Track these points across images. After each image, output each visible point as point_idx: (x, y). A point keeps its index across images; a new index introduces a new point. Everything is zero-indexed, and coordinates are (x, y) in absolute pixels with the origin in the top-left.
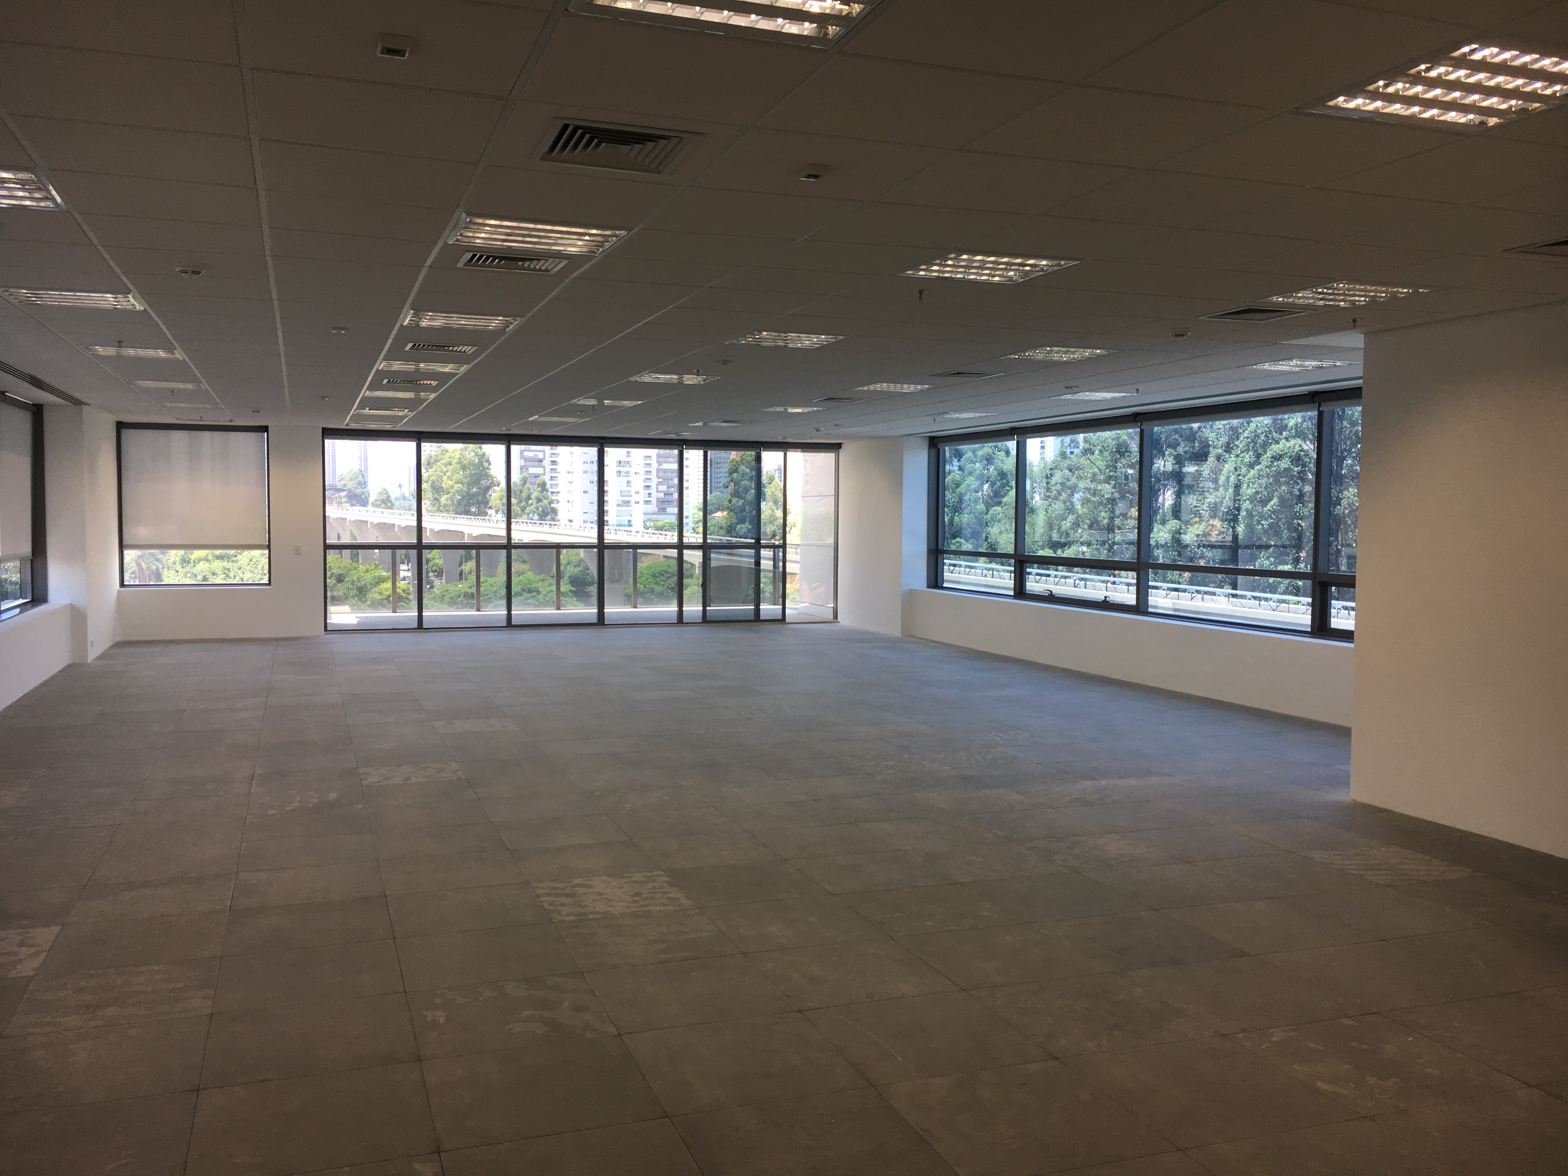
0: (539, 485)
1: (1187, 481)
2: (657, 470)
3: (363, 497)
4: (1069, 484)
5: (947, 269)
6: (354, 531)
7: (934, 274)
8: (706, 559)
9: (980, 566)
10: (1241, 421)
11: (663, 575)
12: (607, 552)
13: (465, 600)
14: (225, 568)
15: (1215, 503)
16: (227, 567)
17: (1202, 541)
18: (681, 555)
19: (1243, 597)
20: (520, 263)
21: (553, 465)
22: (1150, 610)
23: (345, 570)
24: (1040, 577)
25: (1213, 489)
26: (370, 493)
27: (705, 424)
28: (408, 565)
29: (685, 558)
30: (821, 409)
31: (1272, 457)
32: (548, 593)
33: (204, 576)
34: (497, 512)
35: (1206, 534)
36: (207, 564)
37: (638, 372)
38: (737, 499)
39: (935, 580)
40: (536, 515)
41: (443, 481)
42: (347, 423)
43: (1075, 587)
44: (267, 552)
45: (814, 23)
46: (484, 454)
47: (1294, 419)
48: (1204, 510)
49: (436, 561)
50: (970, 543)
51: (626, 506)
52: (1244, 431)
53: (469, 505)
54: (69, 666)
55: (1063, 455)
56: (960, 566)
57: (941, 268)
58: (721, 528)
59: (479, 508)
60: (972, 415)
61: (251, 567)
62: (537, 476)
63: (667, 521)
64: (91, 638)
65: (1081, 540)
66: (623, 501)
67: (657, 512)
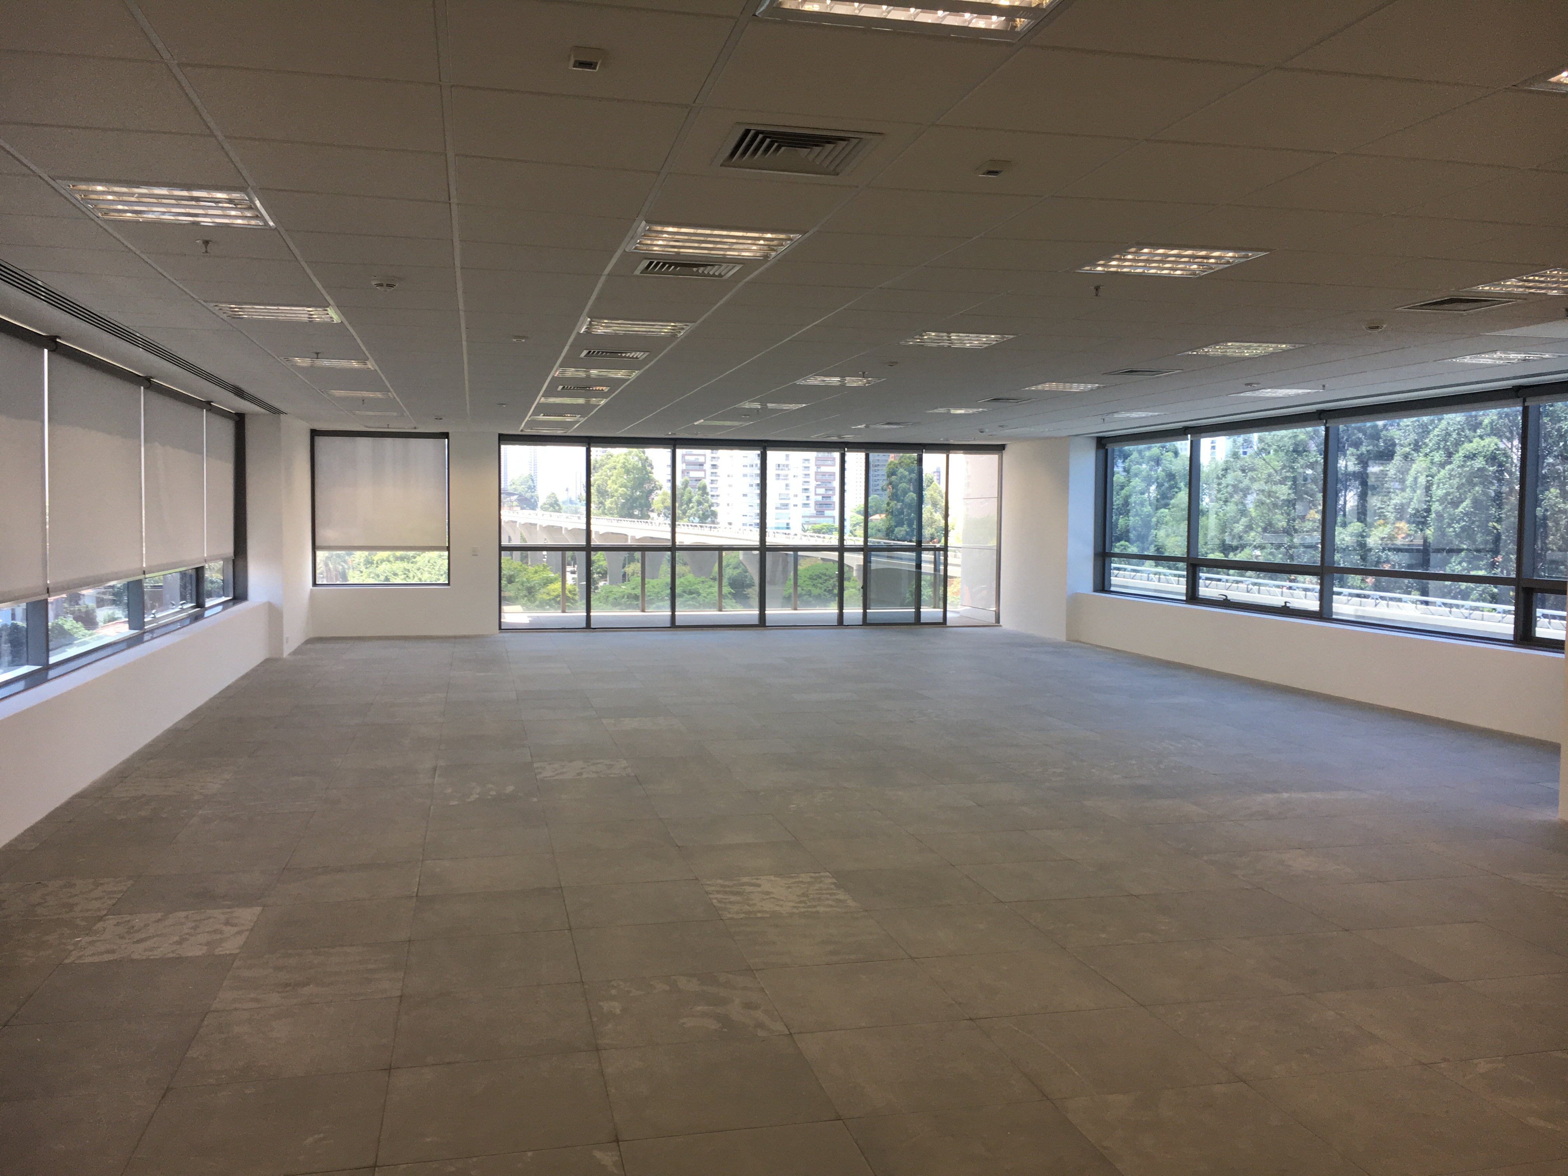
0: (699, 489)
1: (1371, 481)
2: (816, 472)
3: (533, 500)
4: (1241, 486)
5: (1127, 264)
6: (524, 534)
7: (1112, 269)
8: (867, 561)
9: (1146, 570)
10: (1432, 417)
11: (820, 578)
12: (769, 555)
13: (628, 601)
14: (405, 569)
15: (1402, 505)
16: (407, 568)
17: (1386, 544)
18: (841, 558)
19: (1434, 604)
20: (695, 269)
21: (713, 468)
22: (1334, 617)
23: (516, 571)
24: (1210, 582)
25: (1399, 489)
26: (539, 496)
27: (867, 427)
28: (574, 567)
29: (846, 562)
30: (985, 410)
31: (1465, 457)
32: (708, 595)
33: (386, 577)
34: (659, 515)
35: (1391, 538)
36: (389, 565)
37: (804, 374)
38: (895, 502)
39: (1102, 584)
40: (696, 518)
41: (607, 485)
42: (522, 429)
43: (1248, 592)
44: (446, 553)
45: (1003, 16)
46: (647, 458)
47: (1490, 415)
48: (1388, 512)
49: (601, 563)
50: (1135, 546)
51: (785, 509)
52: (1434, 429)
53: (633, 508)
54: (267, 661)
55: (1235, 455)
56: (1125, 570)
57: (1120, 263)
58: (879, 531)
59: (641, 511)
60: (1143, 414)
61: (429, 568)
62: (698, 480)
63: (825, 524)
64: (285, 635)
65: (1255, 543)
66: (781, 504)
67: (815, 515)
